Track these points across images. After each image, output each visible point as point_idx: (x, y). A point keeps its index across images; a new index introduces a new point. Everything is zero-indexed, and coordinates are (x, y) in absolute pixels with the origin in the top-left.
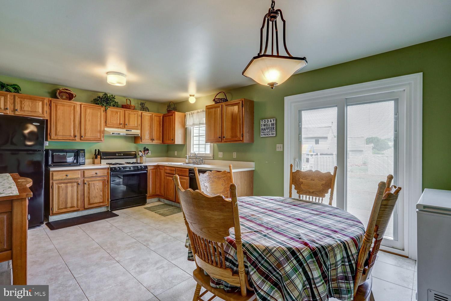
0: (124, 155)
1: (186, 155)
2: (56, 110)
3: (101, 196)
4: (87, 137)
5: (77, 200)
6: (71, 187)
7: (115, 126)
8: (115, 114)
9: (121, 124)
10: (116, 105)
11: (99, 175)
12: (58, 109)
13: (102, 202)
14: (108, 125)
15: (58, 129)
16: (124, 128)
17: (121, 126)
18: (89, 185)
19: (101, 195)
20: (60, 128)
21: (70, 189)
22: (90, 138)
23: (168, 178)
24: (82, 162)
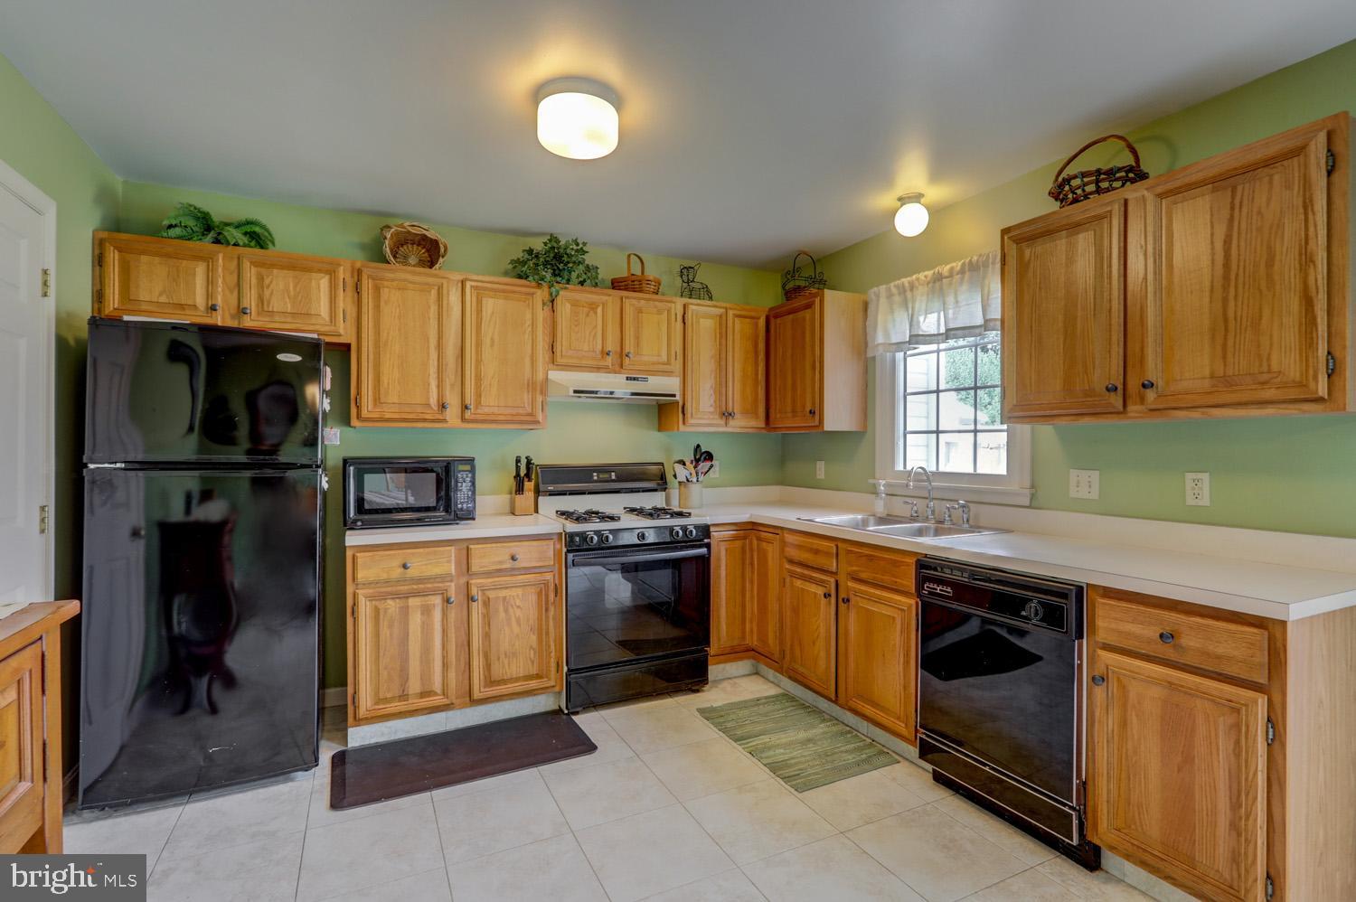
0: (619, 479)
1: (871, 481)
2: (377, 307)
3: (532, 652)
4: (486, 410)
5: (445, 666)
6: (422, 614)
7: (584, 362)
8: (588, 315)
9: (608, 354)
10: (589, 278)
11: (523, 562)
12: (382, 304)
13: (538, 676)
14: (559, 360)
15: (385, 379)
16: (617, 368)
17: (609, 361)
18: (487, 603)
19: (531, 647)
20: (390, 373)
21: (416, 619)
22: (496, 410)
23: (799, 583)
24: (465, 506)
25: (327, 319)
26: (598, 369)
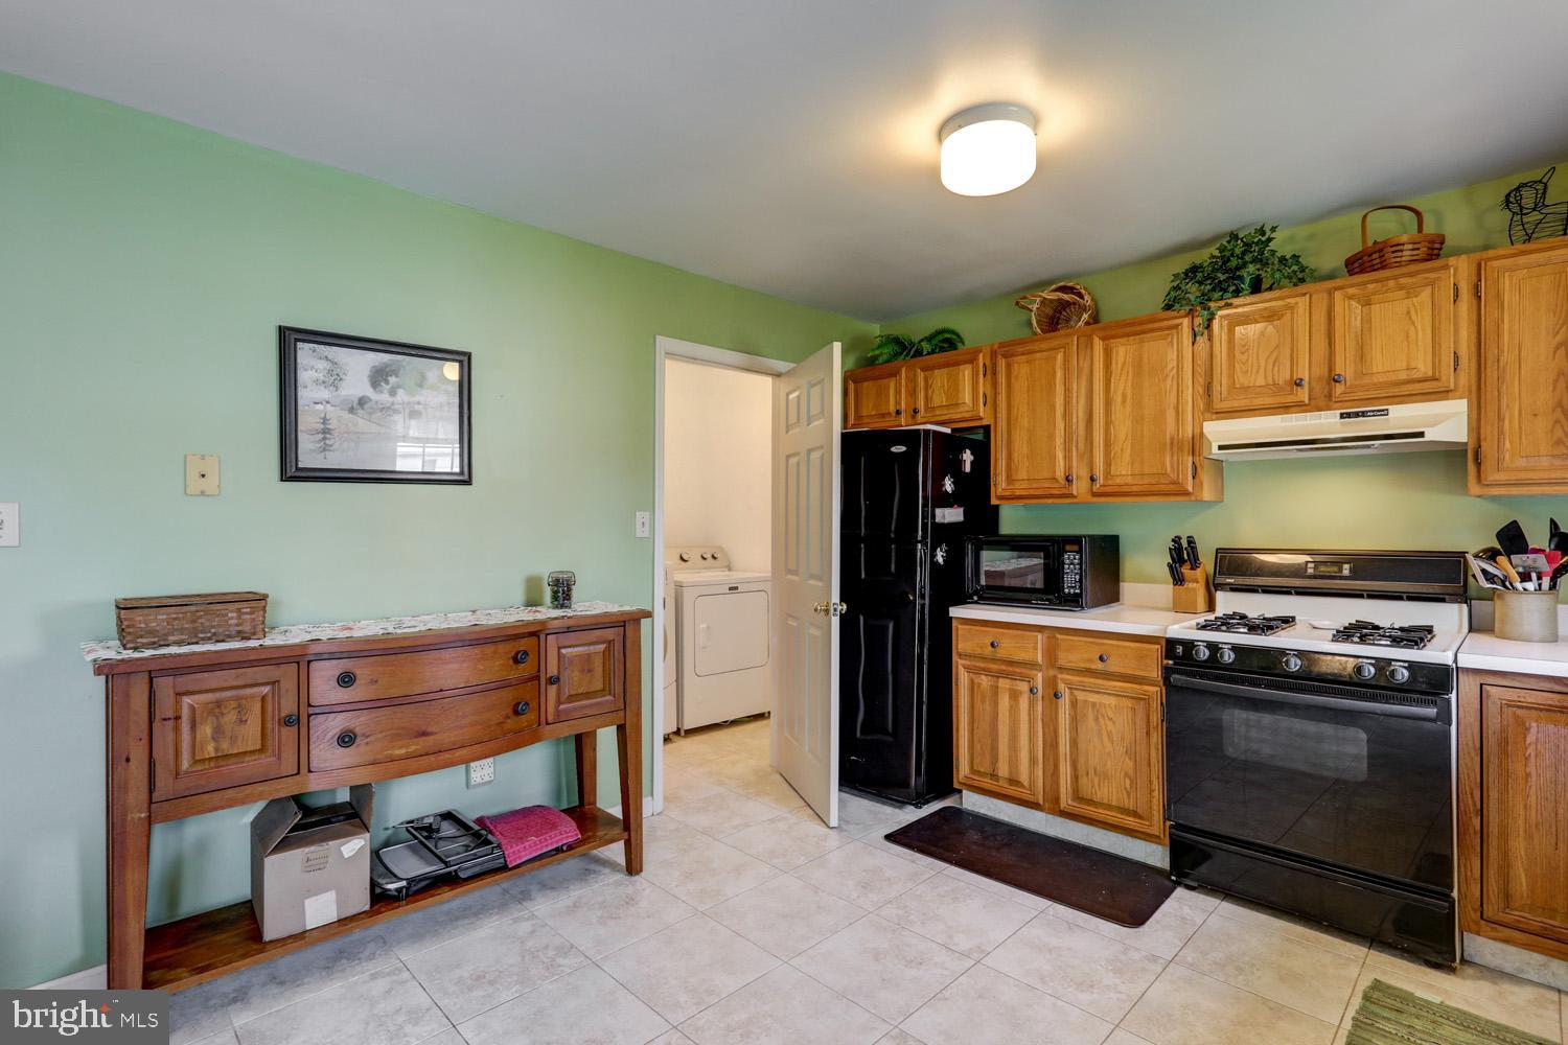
2: (1009, 385)
3: (1128, 781)
4: (1118, 481)
5: (1033, 761)
6: (1010, 697)
7: (1258, 402)
9: (1300, 384)
11: (1114, 665)
12: (1013, 380)
13: (1135, 814)
14: (1218, 405)
15: (1016, 456)
16: (1321, 403)
17: (1303, 395)
18: (1074, 704)
19: (1126, 775)
20: (1021, 448)
21: (1004, 702)
22: (1129, 480)
24: (1072, 591)
25: (971, 405)
26: (1285, 408)
